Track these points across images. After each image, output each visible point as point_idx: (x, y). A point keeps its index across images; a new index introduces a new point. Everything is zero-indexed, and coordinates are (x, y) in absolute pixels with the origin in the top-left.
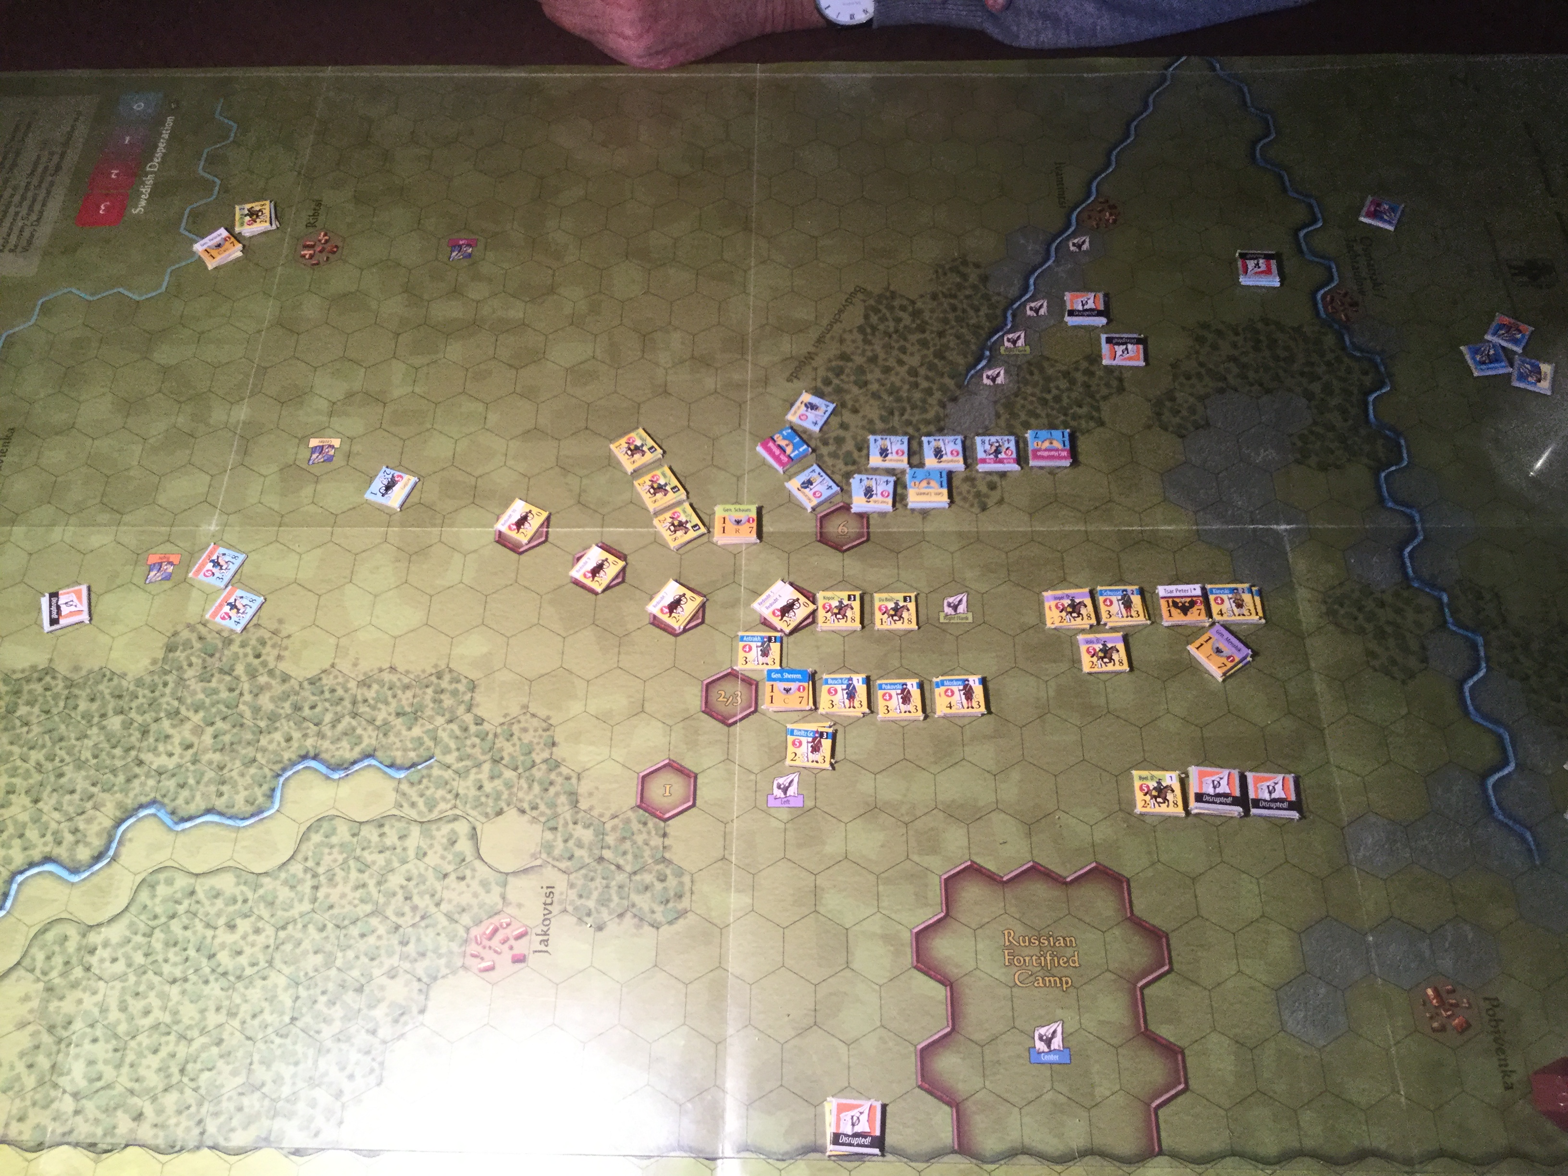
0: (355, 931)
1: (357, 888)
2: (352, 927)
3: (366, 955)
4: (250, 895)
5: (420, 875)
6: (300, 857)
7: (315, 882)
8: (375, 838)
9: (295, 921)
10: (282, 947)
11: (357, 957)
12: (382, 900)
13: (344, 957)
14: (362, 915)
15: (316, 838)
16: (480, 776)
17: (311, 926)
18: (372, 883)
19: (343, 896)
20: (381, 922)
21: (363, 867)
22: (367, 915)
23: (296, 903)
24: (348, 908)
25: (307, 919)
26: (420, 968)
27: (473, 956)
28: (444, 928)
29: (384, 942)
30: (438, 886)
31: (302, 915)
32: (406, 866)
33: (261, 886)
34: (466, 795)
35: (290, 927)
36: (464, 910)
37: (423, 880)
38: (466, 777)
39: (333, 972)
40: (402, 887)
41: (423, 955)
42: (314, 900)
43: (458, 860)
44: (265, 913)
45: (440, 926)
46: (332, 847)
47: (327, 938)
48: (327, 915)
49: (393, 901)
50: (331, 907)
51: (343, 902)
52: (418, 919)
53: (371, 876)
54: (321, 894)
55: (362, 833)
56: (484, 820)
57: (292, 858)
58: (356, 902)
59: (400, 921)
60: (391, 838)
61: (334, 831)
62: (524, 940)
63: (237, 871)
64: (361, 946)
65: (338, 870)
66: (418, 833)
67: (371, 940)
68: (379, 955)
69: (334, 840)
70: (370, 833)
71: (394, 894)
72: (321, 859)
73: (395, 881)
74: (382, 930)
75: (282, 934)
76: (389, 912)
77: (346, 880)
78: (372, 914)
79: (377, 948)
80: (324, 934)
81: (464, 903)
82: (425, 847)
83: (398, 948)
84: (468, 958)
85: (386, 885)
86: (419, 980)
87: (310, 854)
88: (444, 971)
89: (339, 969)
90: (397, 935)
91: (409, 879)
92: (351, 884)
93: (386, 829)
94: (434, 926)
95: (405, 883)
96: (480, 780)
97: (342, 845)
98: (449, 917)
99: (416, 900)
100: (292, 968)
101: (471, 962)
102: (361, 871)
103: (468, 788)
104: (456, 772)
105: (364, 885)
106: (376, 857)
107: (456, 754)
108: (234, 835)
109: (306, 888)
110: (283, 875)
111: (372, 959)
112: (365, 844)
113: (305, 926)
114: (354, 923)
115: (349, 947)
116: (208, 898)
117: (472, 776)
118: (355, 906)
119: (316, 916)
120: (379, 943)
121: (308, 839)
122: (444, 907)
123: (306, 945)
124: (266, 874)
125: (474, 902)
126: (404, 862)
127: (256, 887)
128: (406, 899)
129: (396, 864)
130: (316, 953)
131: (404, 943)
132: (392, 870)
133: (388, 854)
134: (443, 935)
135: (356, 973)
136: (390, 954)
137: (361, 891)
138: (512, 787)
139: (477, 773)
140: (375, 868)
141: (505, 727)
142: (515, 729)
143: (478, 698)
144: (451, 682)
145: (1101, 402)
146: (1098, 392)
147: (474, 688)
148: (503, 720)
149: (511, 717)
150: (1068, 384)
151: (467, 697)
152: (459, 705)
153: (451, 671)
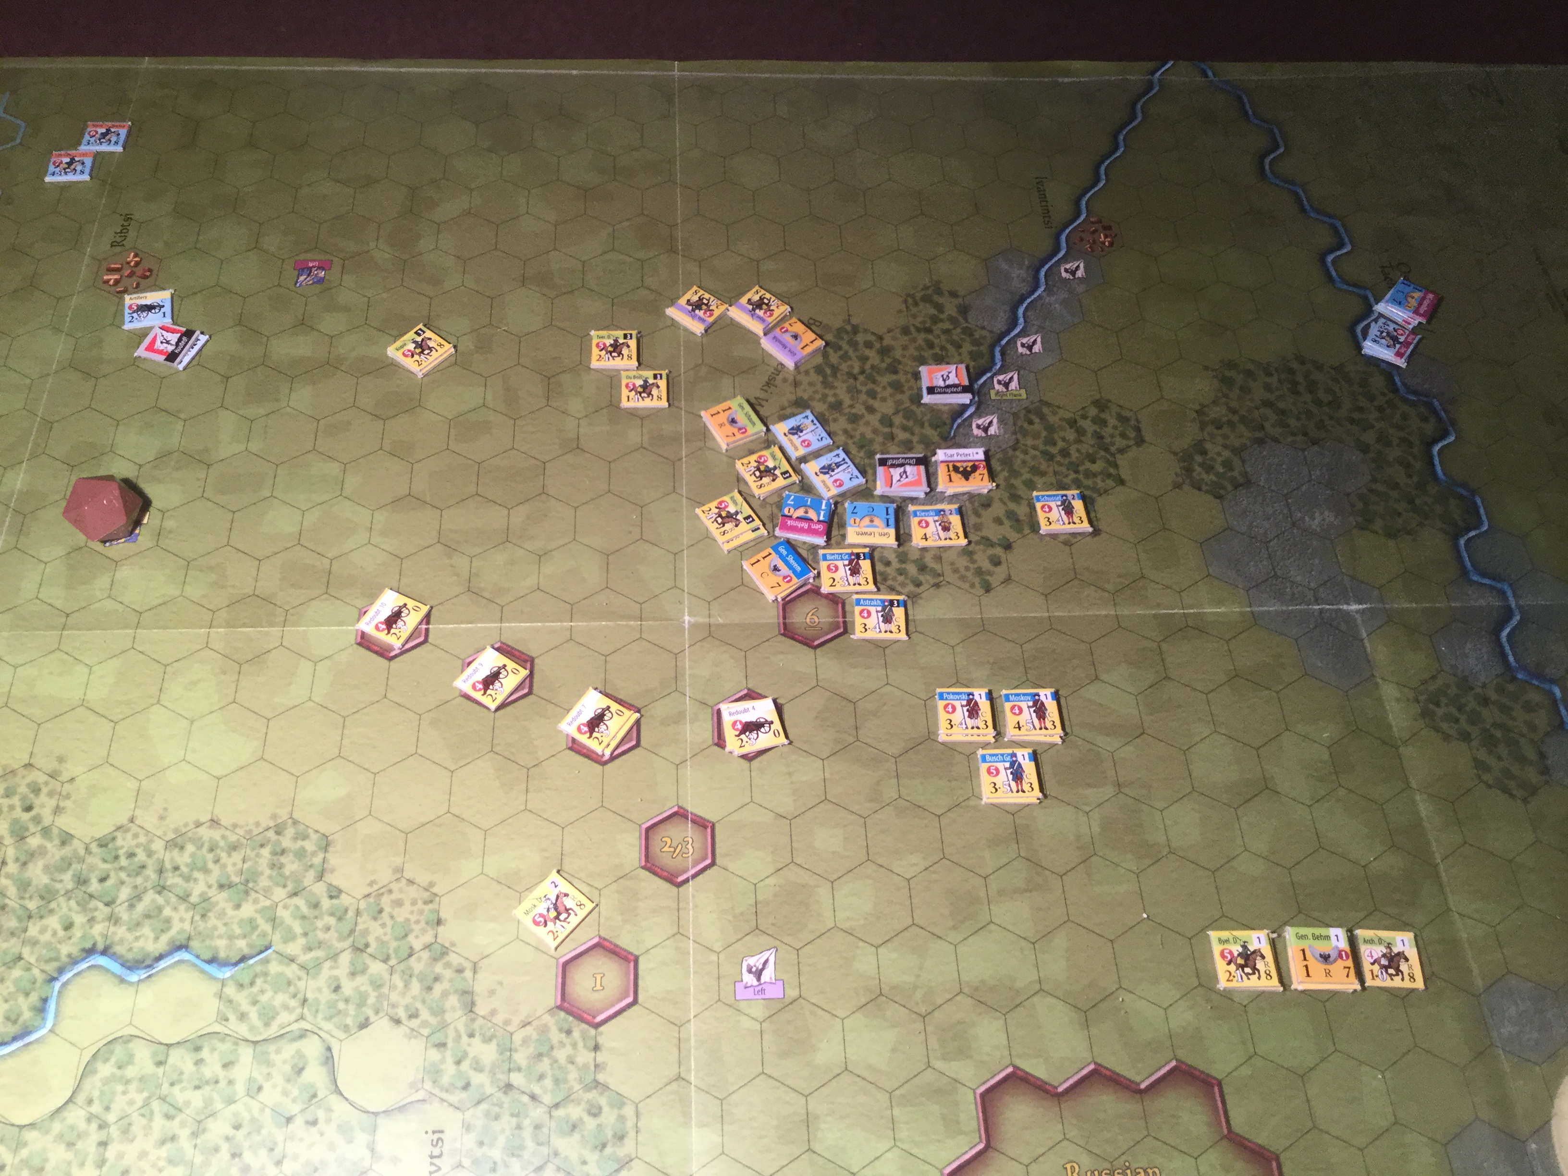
5: (253, 1118)
6: (81, 1098)
8: (187, 1067)
12: (197, 1160)
15: (105, 1069)
16: (335, 972)
18: (182, 1135)
21: (170, 1111)
30: (279, 1135)
32: (233, 1107)
34: (316, 999)
37: (256, 1126)
38: (318, 974)
40: (228, 1138)
43: (307, 1095)
46: (127, 1082)
49: (215, 1160)
53: (183, 1124)
55: (171, 1061)
56: (342, 1036)
60: (213, 1067)
61: (129, 1059)
66: (250, 1057)
69: (129, 1072)
70: (182, 1061)
71: (217, 1149)
72: (111, 1101)
73: (218, 1129)
81: (315, 1159)
82: (260, 1077)
85: (205, 1136)
87: (96, 1094)
91: (237, 1127)
93: (206, 1053)
95: (231, 1132)
96: (337, 978)
97: (142, 1079)
99: (247, 1158)
102: (169, 1117)
103: (319, 990)
104: (302, 967)
105: (172, 1138)
106: (188, 1094)
107: (302, 941)
112: (175, 1078)
117: (326, 971)
121: (94, 1072)
122: (288, 1165)
125: (330, 1156)
126: (230, 1100)
128: (233, 1156)
129: (219, 1105)
132: (213, 1115)
133: (207, 1090)
138: (380, 986)
139: (332, 968)
140: (188, 1112)
141: (371, 900)
142: (385, 901)
143: (334, 860)
144: (295, 839)
145: (1118, 456)
146: (1113, 444)
147: (328, 845)
148: (368, 890)
149: (380, 885)
150: (1076, 435)
151: (318, 860)
152: (307, 871)
153: (295, 823)
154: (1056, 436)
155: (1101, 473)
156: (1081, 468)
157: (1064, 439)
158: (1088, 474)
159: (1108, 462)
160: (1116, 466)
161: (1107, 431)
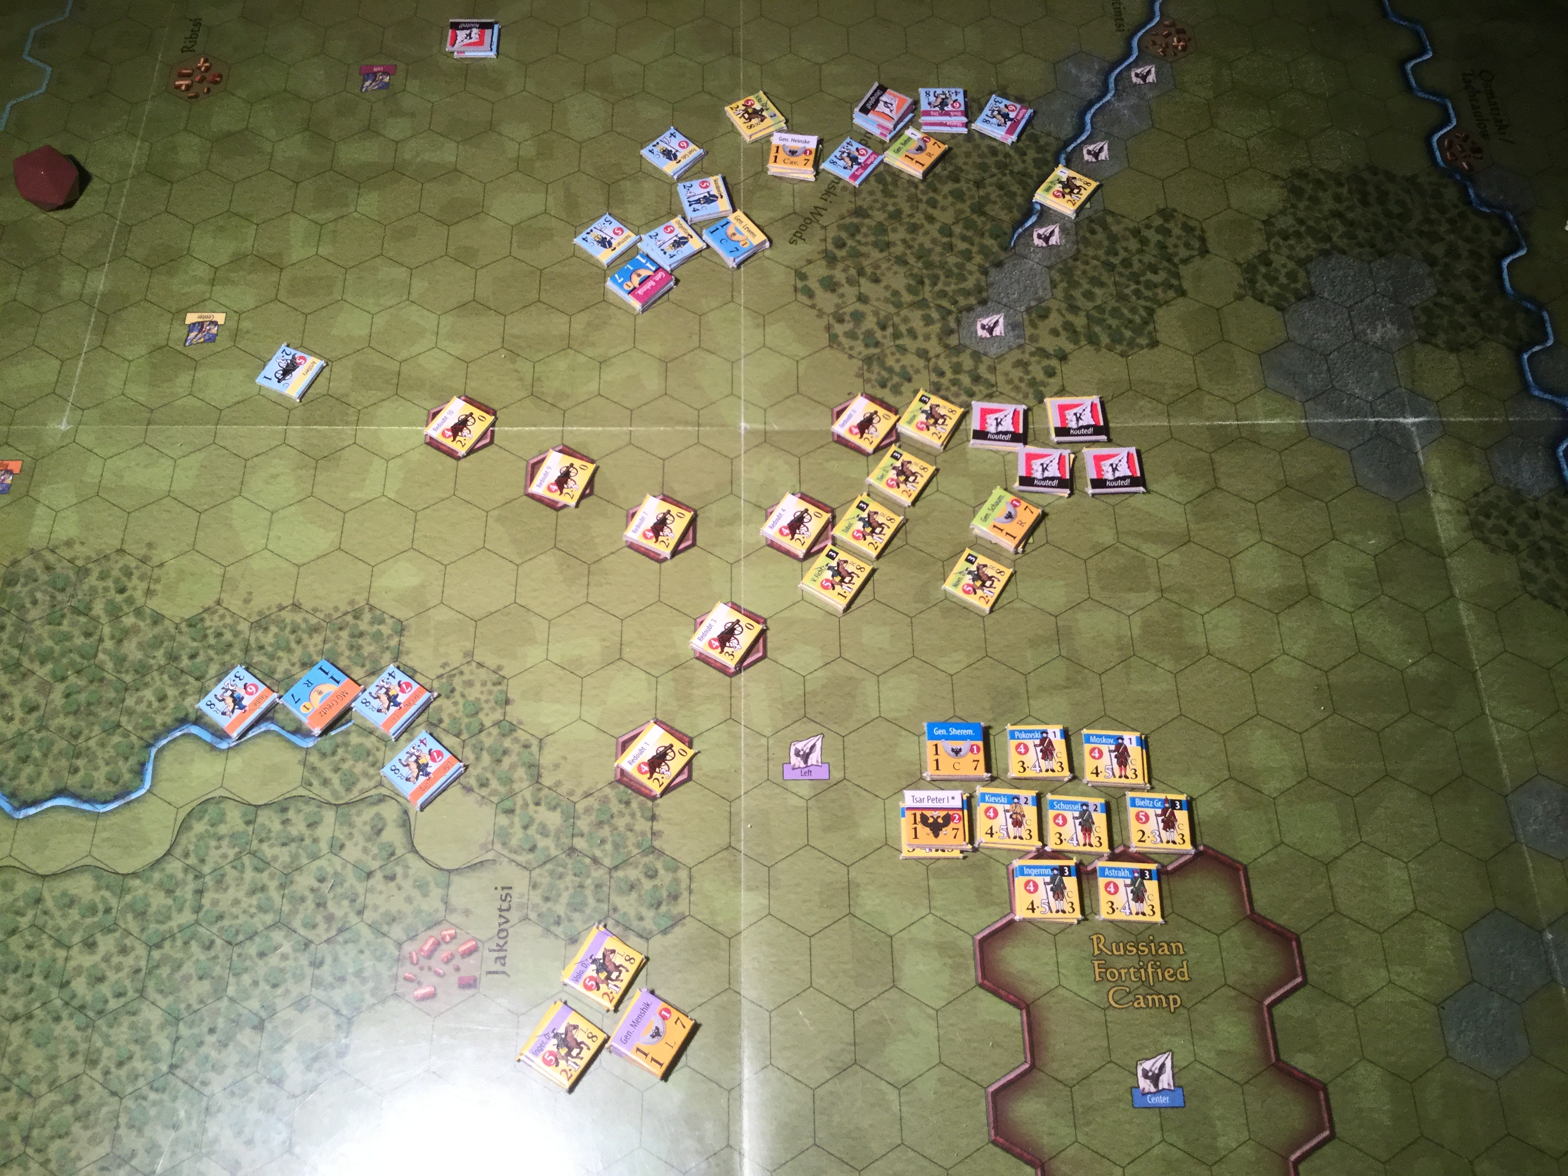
0: (252, 949)
1: (253, 892)
2: (248, 943)
3: (267, 981)
4: (113, 902)
5: (336, 874)
6: (178, 851)
7: (198, 885)
8: (276, 826)
9: (173, 936)
10: (158, 972)
11: (256, 983)
12: (286, 908)
13: (238, 984)
14: (260, 928)
15: (199, 827)
17: (193, 943)
18: (273, 885)
19: (236, 902)
20: (286, 937)
21: (261, 865)
22: (268, 928)
23: (174, 914)
24: (243, 918)
25: (188, 933)
26: (338, 996)
27: (406, 979)
28: (368, 944)
29: (289, 964)
30: (360, 888)
31: (182, 929)
32: (318, 863)
33: (129, 890)
35: (167, 944)
36: (394, 920)
37: (339, 879)
39: (224, 1004)
40: (312, 890)
41: (342, 979)
42: (198, 909)
43: (385, 854)
44: (133, 926)
45: (363, 942)
46: (220, 838)
47: (216, 957)
48: (215, 929)
49: (301, 909)
50: (220, 917)
51: (234, 910)
52: (333, 932)
53: (272, 876)
54: (206, 901)
55: (259, 820)
57: (168, 853)
58: (253, 910)
59: (310, 935)
60: (298, 827)
61: (221, 819)
62: (472, 960)
63: (97, 871)
64: (262, 968)
65: (228, 868)
66: (333, 820)
67: (274, 960)
68: (285, 981)
69: (222, 829)
70: (270, 821)
71: (303, 899)
72: (207, 854)
73: (304, 882)
74: (287, 947)
75: (156, 954)
76: (297, 923)
77: (240, 880)
78: (274, 926)
79: (282, 970)
80: (212, 953)
81: (394, 910)
82: (341, 837)
83: (309, 971)
84: (401, 981)
85: (293, 888)
86: (337, 1012)
87: (192, 848)
88: (370, 1000)
89: (232, 1000)
90: (306, 954)
91: (322, 880)
92: (246, 887)
93: (291, 814)
94: (355, 942)
95: (316, 885)
97: (233, 836)
98: (374, 927)
99: (331, 907)
100: (171, 998)
101: (403, 987)
102: (257, 869)
104: (381, 739)
105: (263, 889)
106: (277, 850)
108: (93, 824)
109: (187, 892)
110: (157, 876)
111: (275, 986)
112: (263, 835)
113: (186, 943)
114: (250, 938)
115: (246, 970)
116: (61, 909)
118: (252, 917)
119: (201, 930)
120: (283, 965)
121: (190, 828)
122: (369, 915)
123: (188, 968)
124: (135, 875)
125: (407, 909)
126: (315, 857)
127: (124, 891)
128: (318, 905)
129: (304, 861)
130: (201, 978)
131: (317, 964)
132: (299, 869)
133: (293, 846)
134: (367, 952)
135: (254, 1004)
136: (299, 978)
137: (259, 895)
140: (277, 865)
141: (444, 680)
142: (457, 682)
143: (408, 643)
144: (372, 623)
145: (1181, 266)
146: (1176, 254)
147: (403, 630)
148: (441, 671)
149: (452, 667)
150: (1139, 246)
151: (394, 642)
152: (383, 652)
153: (372, 608)
154: (1118, 246)
155: (1162, 284)
156: (1142, 279)
157: (1126, 249)
158: (1150, 285)
159: (1169, 271)
160: (1178, 276)
161: (1170, 242)
